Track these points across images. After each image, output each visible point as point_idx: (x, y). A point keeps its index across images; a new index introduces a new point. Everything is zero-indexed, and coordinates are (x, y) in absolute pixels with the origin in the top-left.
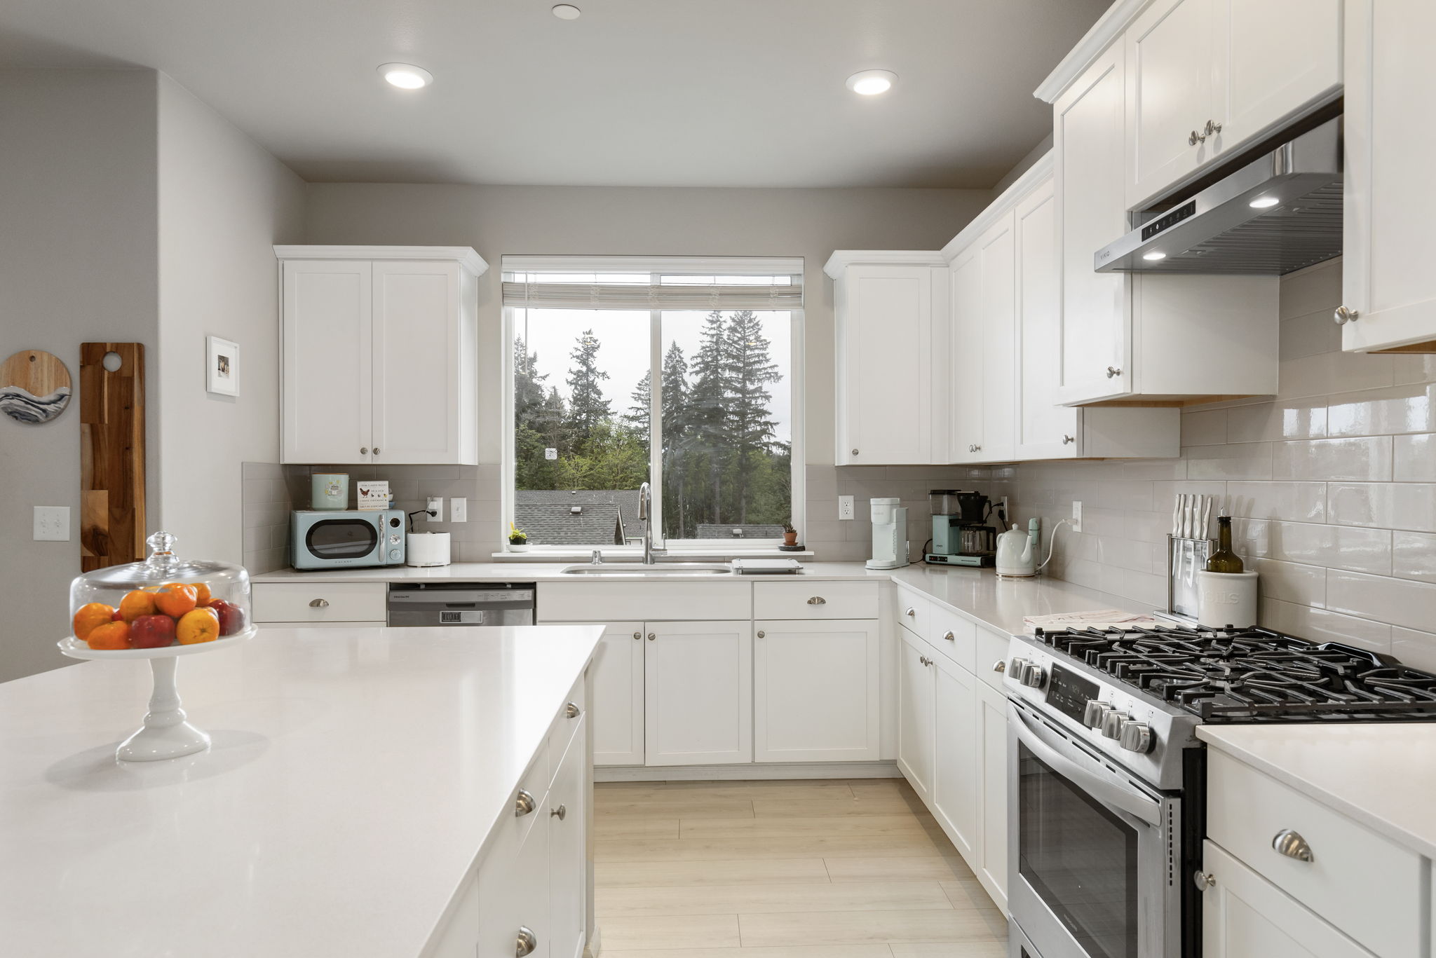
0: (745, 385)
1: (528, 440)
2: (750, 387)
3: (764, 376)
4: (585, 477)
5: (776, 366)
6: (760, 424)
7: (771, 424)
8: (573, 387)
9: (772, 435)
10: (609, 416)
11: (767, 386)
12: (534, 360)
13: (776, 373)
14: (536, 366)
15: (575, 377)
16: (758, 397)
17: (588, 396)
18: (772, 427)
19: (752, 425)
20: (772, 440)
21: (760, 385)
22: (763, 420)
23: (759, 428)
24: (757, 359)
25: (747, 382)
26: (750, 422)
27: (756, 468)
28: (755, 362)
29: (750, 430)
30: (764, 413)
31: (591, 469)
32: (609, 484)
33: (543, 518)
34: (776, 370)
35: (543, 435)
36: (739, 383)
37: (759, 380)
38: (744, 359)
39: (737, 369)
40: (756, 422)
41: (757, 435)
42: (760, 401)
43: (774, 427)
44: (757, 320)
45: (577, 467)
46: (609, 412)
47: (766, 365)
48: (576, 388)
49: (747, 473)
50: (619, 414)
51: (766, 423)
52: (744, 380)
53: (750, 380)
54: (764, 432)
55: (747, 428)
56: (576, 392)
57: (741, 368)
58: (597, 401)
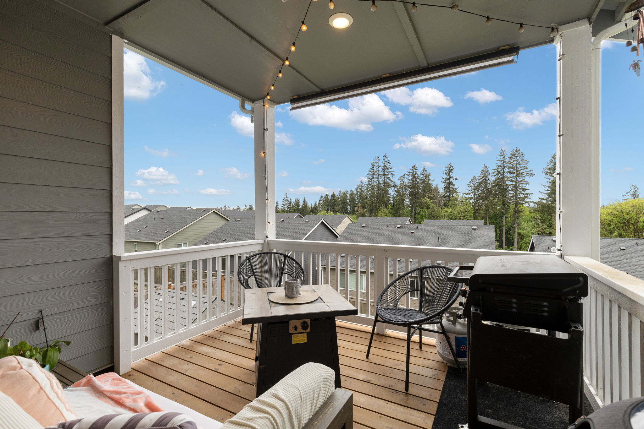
0: (516, 179)
1: (428, 203)
2: (519, 179)
3: (526, 175)
4: (449, 215)
5: (532, 170)
6: (524, 194)
7: (529, 194)
8: (444, 183)
9: (529, 198)
10: (458, 193)
11: (527, 179)
12: (429, 175)
13: (532, 174)
14: (430, 177)
15: (445, 180)
16: (523, 183)
17: (450, 186)
18: (529, 195)
19: (520, 194)
20: (530, 200)
21: (524, 178)
22: (526, 192)
23: (523, 196)
24: (522, 168)
25: (518, 178)
26: (519, 194)
27: (522, 212)
28: (521, 170)
29: (519, 197)
30: (526, 189)
31: (451, 212)
32: (458, 218)
33: (460, 231)
34: (531, 172)
35: (433, 201)
36: (514, 178)
37: (523, 177)
38: (516, 169)
39: (514, 173)
40: (522, 193)
41: (523, 199)
42: (524, 185)
43: (531, 195)
44: (522, 153)
45: (446, 212)
46: (458, 192)
47: (527, 170)
48: (445, 184)
49: (518, 214)
50: (462, 193)
51: (527, 194)
52: (516, 177)
53: (519, 177)
54: (526, 197)
55: (517, 196)
56: (445, 185)
57: (515, 172)
58: (453, 188)
